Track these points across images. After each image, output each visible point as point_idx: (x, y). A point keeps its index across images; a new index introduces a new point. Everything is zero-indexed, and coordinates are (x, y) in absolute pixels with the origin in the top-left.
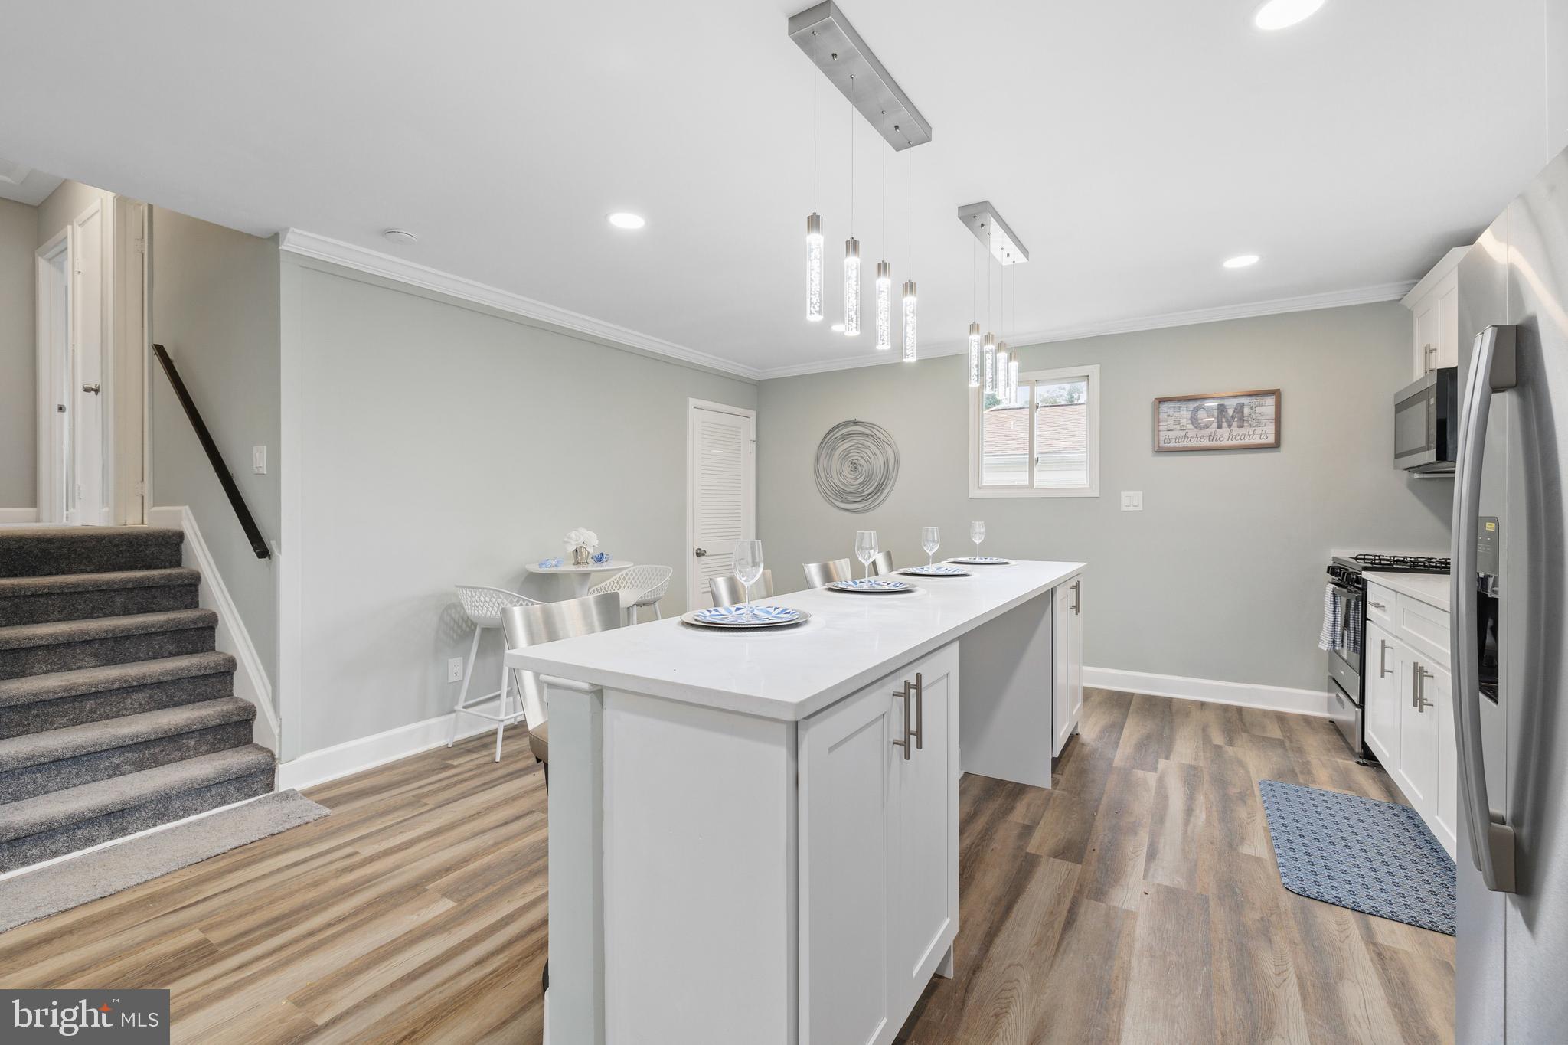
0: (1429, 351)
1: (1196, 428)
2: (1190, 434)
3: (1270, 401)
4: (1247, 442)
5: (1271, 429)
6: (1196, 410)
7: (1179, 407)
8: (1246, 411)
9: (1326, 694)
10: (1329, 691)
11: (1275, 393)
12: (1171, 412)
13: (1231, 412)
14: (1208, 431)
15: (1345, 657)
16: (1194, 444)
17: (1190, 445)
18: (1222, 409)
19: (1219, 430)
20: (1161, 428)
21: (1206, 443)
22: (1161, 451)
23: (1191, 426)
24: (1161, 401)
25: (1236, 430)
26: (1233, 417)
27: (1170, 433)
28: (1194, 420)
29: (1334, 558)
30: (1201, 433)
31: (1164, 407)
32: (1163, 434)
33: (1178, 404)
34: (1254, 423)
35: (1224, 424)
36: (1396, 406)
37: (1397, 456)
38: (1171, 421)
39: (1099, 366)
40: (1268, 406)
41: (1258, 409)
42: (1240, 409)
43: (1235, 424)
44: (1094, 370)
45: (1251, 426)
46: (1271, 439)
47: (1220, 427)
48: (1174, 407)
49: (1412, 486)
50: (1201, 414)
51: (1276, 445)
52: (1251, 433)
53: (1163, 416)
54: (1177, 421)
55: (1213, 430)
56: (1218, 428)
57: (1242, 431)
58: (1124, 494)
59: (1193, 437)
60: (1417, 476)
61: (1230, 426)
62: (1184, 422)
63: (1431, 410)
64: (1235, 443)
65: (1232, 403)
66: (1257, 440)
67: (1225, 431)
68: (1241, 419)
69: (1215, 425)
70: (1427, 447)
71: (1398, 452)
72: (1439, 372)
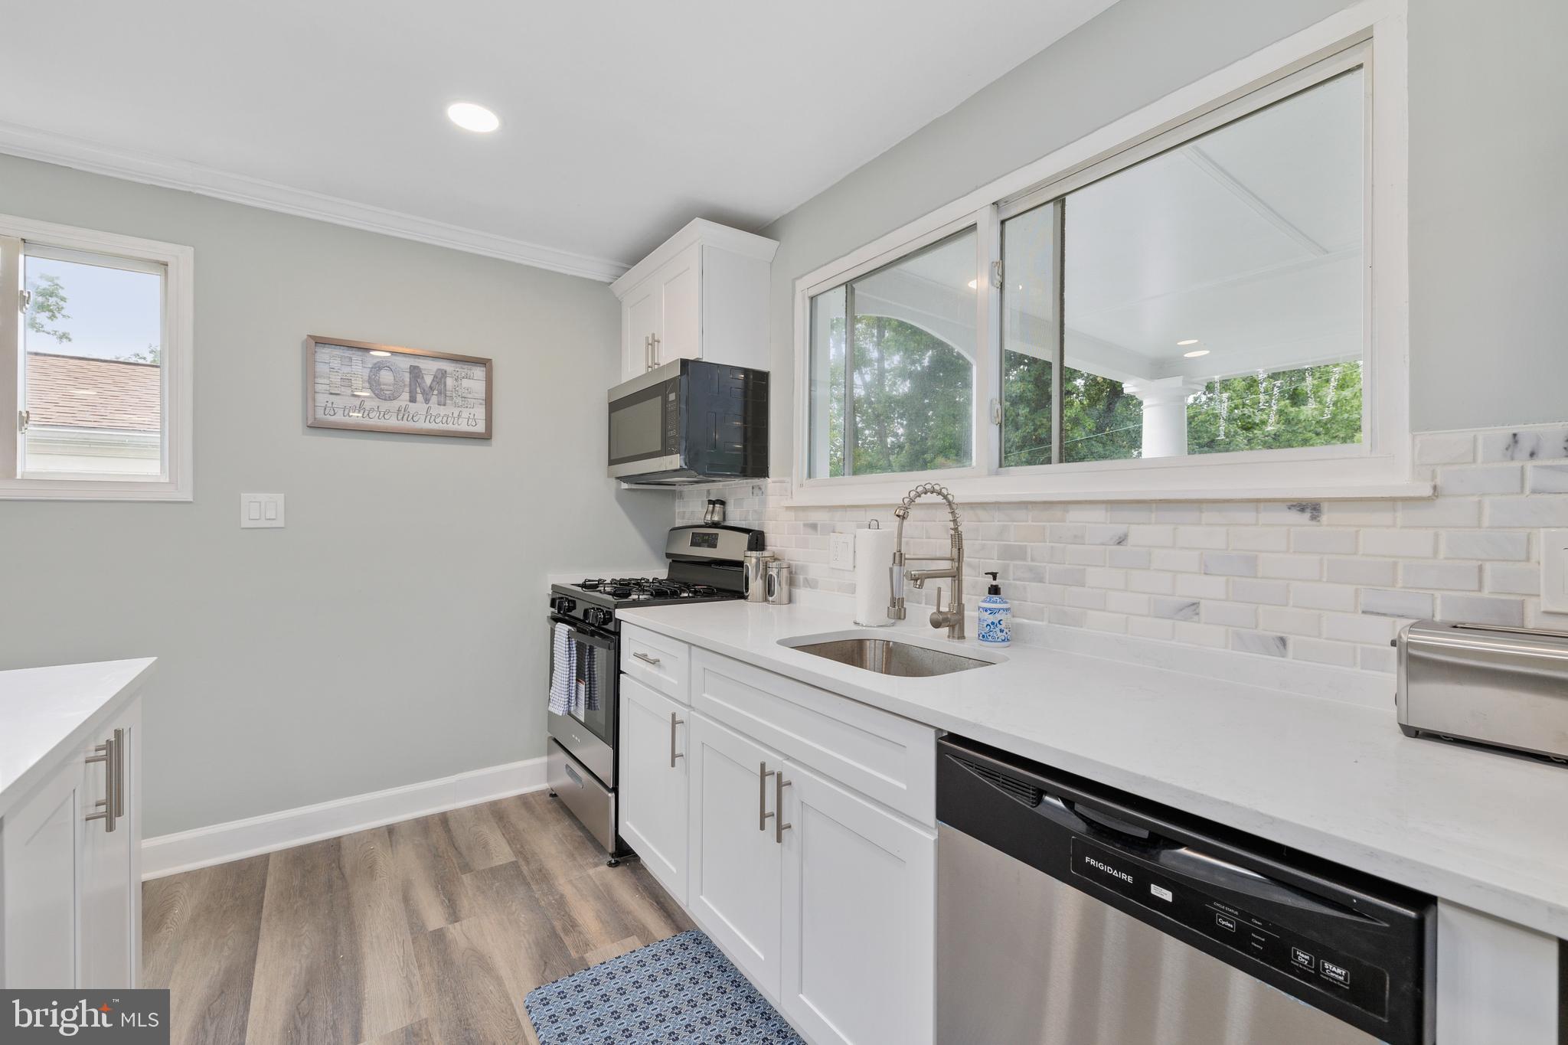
0: (653, 343)
1: (377, 396)
2: (368, 405)
3: (480, 373)
4: (450, 427)
5: (480, 412)
6: (377, 367)
7: (351, 359)
8: (450, 382)
9: (545, 759)
10: (550, 753)
11: (485, 364)
12: (336, 364)
13: (428, 380)
14: (396, 404)
15: (582, 719)
16: (374, 421)
17: (367, 422)
18: (415, 373)
19: (411, 405)
20: (319, 388)
21: (392, 422)
22: (317, 427)
23: (368, 392)
24: (321, 342)
25: (436, 409)
26: (431, 387)
27: (333, 398)
28: (373, 383)
29: (553, 586)
30: (385, 406)
31: (324, 354)
32: (322, 399)
33: (348, 353)
34: (459, 400)
35: (420, 397)
36: (609, 403)
37: (612, 463)
38: (336, 379)
39: (190, 250)
40: (474, 382)
41: (465, 383)
42: (440, 377)
43: (434, 399)
44: (182, 257)
45: (456, 405)
46: (481, 428)
47: (413, 400)
48: (341, 357)
49: (620, 497)
50: (386, 376)
51: (487, 436)
52: (456, 415)
53: (321, 368)
54: (347, 382)
55: (403, 403)
56: (411, 401)
57: (442, 410)
58: (245, 497)
59: (372, 410)
60: (625, 486)
61: (427, 401)
62: (357, 383)
63: (671, 407)
64: (433, 426)
65: (430, 367)
66: (463, 427)
67: (420, 407)
68: (442, 393)
69: (406, 396)
70: (665, 451)
71: (612, 458)
72: (684, 363)
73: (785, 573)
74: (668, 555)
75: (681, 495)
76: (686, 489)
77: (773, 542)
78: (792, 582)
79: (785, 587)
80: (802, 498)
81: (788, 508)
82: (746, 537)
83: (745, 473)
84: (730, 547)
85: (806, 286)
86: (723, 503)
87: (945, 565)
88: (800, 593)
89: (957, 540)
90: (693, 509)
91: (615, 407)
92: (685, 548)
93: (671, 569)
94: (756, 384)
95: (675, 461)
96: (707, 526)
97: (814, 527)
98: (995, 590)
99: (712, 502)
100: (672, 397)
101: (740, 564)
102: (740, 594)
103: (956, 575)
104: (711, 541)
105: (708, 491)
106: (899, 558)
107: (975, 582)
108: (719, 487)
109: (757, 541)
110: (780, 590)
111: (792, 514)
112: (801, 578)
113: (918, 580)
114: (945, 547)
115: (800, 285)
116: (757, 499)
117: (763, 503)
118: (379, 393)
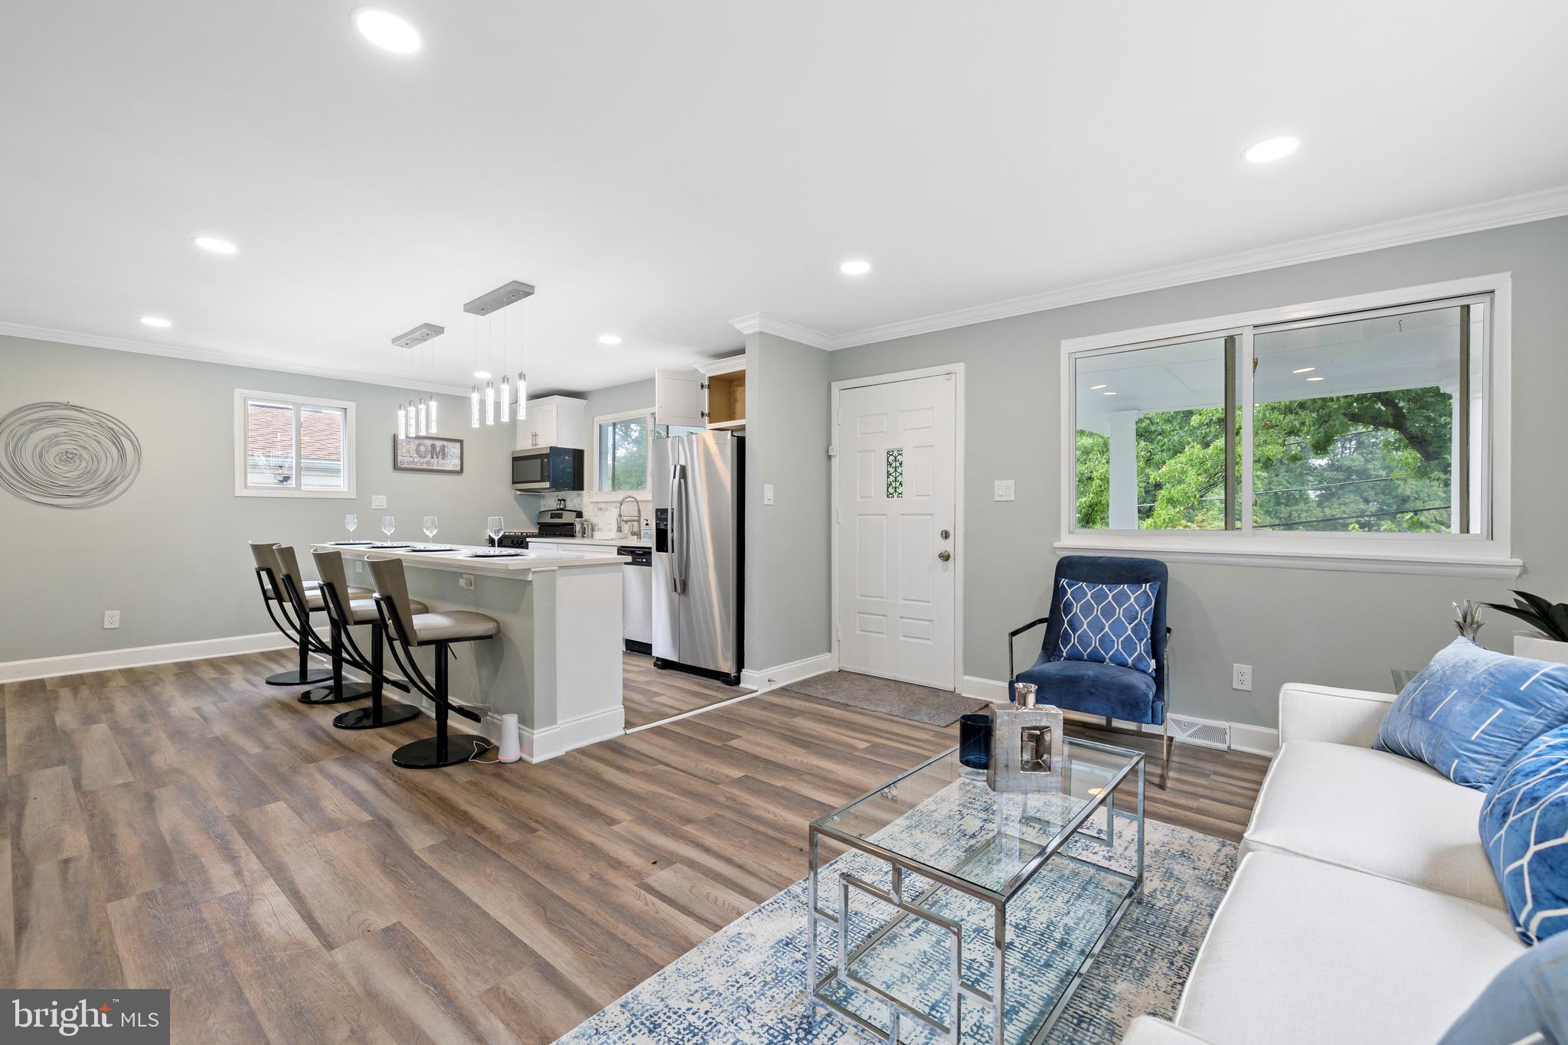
0: (535, 436)
2: (416, 460)
3: (458, 445)
4: (446, 468)
5: (457, 461)
6: (419, 445)
7: (410, 442)
8: (446, 449)
11: (461, 442)
12: (405, 445)
13: (438, 449)
14: (426, 459)
16: (418, 467)
17: (415, 467)
18: (433, 446)
19: (432, 459)
20: (398, 454)
21: (425, 467)
22: (398, 469)
23: (416, 455)
25: (441, 461)
26: (439, 453)
27: (403, 457)
28: (417, 451)
30: (422, 460)
32: (400, 459)
34: (449, 457)
35: (435, 456)
36: (513, 457)
37: (514, 483)
38: (404, 450)
39: (355, 403)
40: (457, 448)
41: (452, 449)
42: (443, 448)
43: (440, 457)
44: (351, 406)
45: (448, 459)
46: (458, 468)
47: (432, 457)
49: (516, 497)
50: (422, 448)
51: (461, 471)
52: (448, 463)
53: (399, 446)
54: (408, 451)
55: (429, 459)
57: (444, 461)
58: (374, 497)
59: (417, 462)
60: (518, 493)
61: (438, 458)
62: (412, 452)
63: (545, 464)
64: (440, 468)
65: (439, 444)
66: (450, 468)
67: (435, 460)
68: (444, 454)
69: (430, 456)
70: (542, 480)
71: (515, 480)
72: (551, 448)
73: (590, 526)
74: (538, 523)
75: (544, 497)
76: (546, 494)
77: (586, 515)
78: (593, 530)
79: (590, 532)
80: (595, 499)
81: (591, 502)
82: (575, 513)
83: (574, 489)
84: (567, 518)
85: (599, 419)
86: (564, 501)
87: (636, 518)
88: (597, 535)
89: (639, 511)
90: (550, 502)
91: (515, 459)
92: (547, 519)
93: (540, 529)
94: (578, 455)
95: (547, 485)
96: (557, 510)
97: (601, 509)
98: (647, 524)
99: (560, 500)
100: (546, 460)
101: (572, 524)
102: (572, 535)
103: (639, 521)
104: (560, 516)
105: (558, 496)
106: (620, 516)
107: (643, 523)
108: (562, 494)
109: (579, 515)
110: (588, 532)
111: (593, 505)
112: (596, 528)
113: (626, 522)
114: (636, 514)
115: (596, 419)
116: (579, 499)
117: (582, 500)
118: (420, 456)
